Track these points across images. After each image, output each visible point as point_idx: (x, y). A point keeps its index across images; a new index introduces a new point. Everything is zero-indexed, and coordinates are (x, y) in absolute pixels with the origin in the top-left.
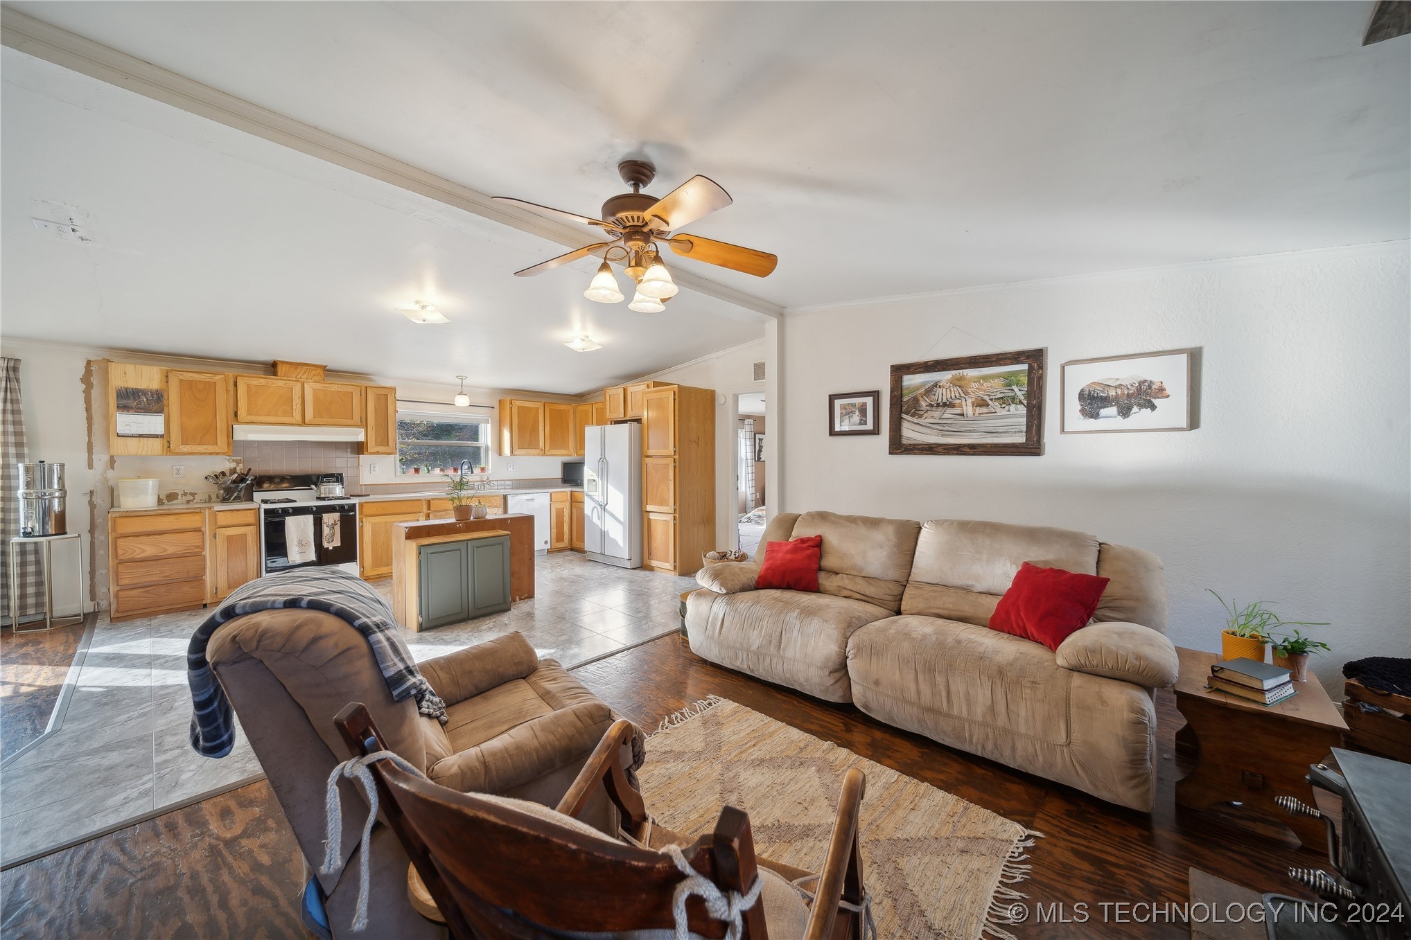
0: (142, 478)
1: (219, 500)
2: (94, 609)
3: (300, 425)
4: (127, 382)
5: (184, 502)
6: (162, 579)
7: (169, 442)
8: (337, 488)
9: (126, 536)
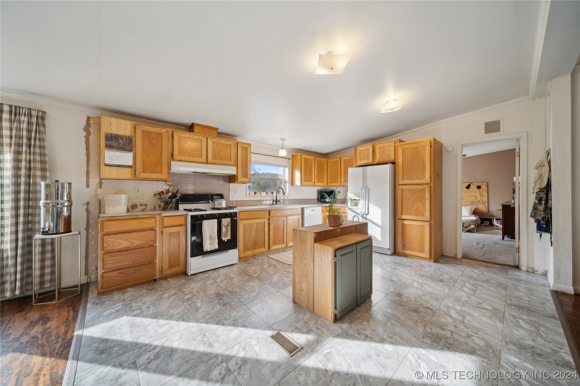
0: (119, 194)
1: (161, 209)
2: (87, 281)
3: (205, 163)
4: (111, 129)
5: (141, 210)
6: (130, 263)
7: (135, 171)
8: (224, 202)
9: (109, 234)
